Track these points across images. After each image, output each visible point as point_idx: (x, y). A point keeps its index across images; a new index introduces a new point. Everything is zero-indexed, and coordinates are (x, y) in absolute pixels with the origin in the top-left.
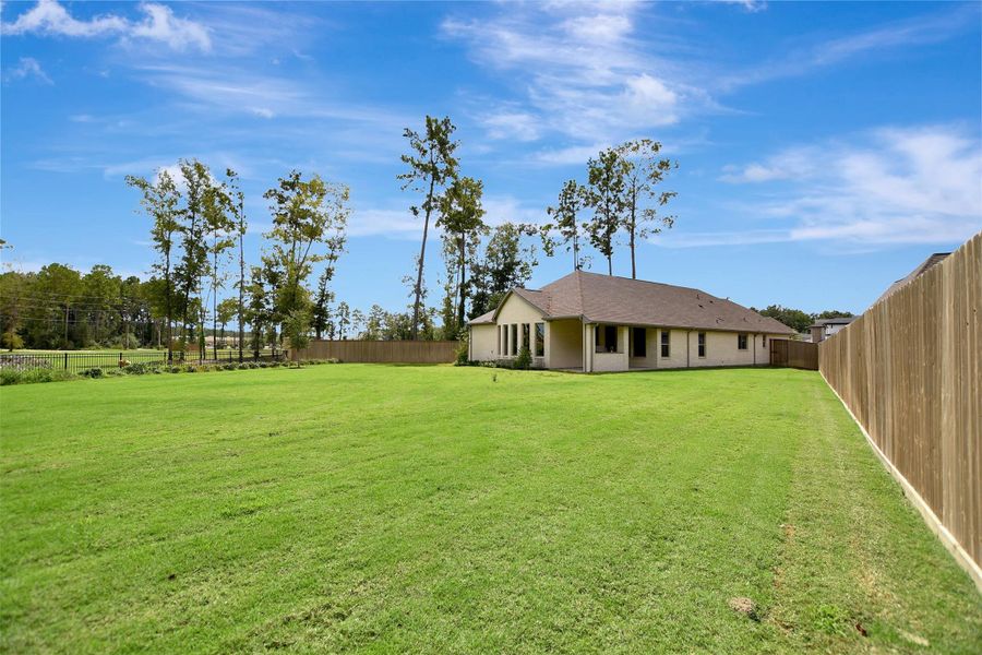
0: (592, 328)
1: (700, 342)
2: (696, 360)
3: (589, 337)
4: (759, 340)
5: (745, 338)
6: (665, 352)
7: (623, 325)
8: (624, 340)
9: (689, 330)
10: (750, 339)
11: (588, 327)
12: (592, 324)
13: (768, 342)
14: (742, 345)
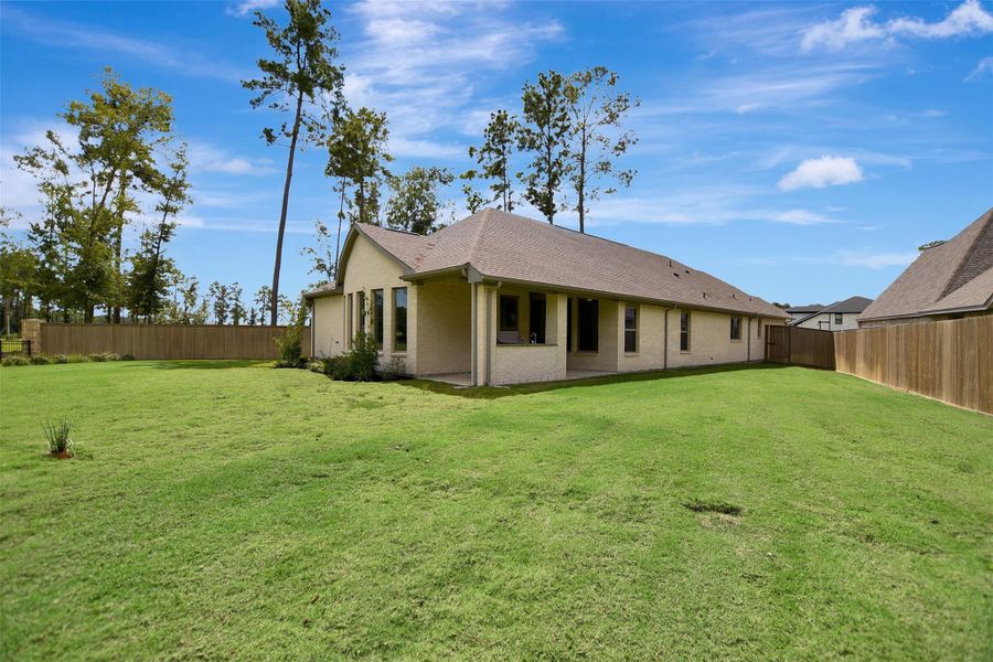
0: (489, 293)
1: (683, 329)
2: (677, 358)
3: (484, 312)
4: (754, 325)
5: (739, 322)
6: (631, 344)
7: (557, 291)
8: (559, 320)
9: (667, 306)
10: (745, 325)
11: (481, 289)
12: (489, 283)
13: (763, 329)
14: (735, 334)
